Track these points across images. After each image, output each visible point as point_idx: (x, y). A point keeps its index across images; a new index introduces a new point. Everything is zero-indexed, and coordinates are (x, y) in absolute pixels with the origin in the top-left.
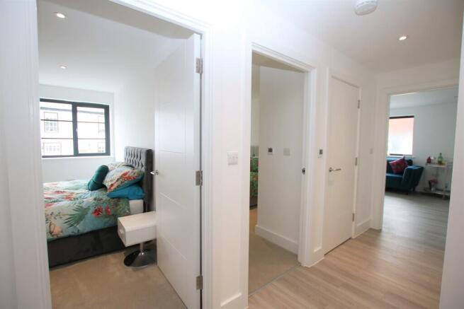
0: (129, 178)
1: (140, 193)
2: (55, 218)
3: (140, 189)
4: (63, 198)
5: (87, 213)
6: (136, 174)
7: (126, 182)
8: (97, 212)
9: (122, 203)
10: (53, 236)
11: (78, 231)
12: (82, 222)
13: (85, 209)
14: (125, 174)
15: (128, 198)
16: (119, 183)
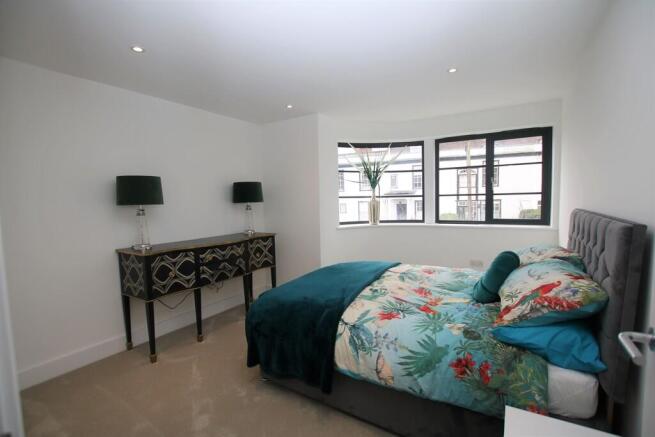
0: (558, 302)
1: (590, 354)
2: (388, 347)
3: (590, 340)
4: (418, 307)
5: (440, 361)
6: (578, 298)
7: (545, 311)
8: (462, 365)
9: (526, 366)
10: (380, 379)
11: (421, 390)
12: (428, 376)
13: (440, 349)
14: (547, 288)
15: (546, 359)
16: (525, 308)
